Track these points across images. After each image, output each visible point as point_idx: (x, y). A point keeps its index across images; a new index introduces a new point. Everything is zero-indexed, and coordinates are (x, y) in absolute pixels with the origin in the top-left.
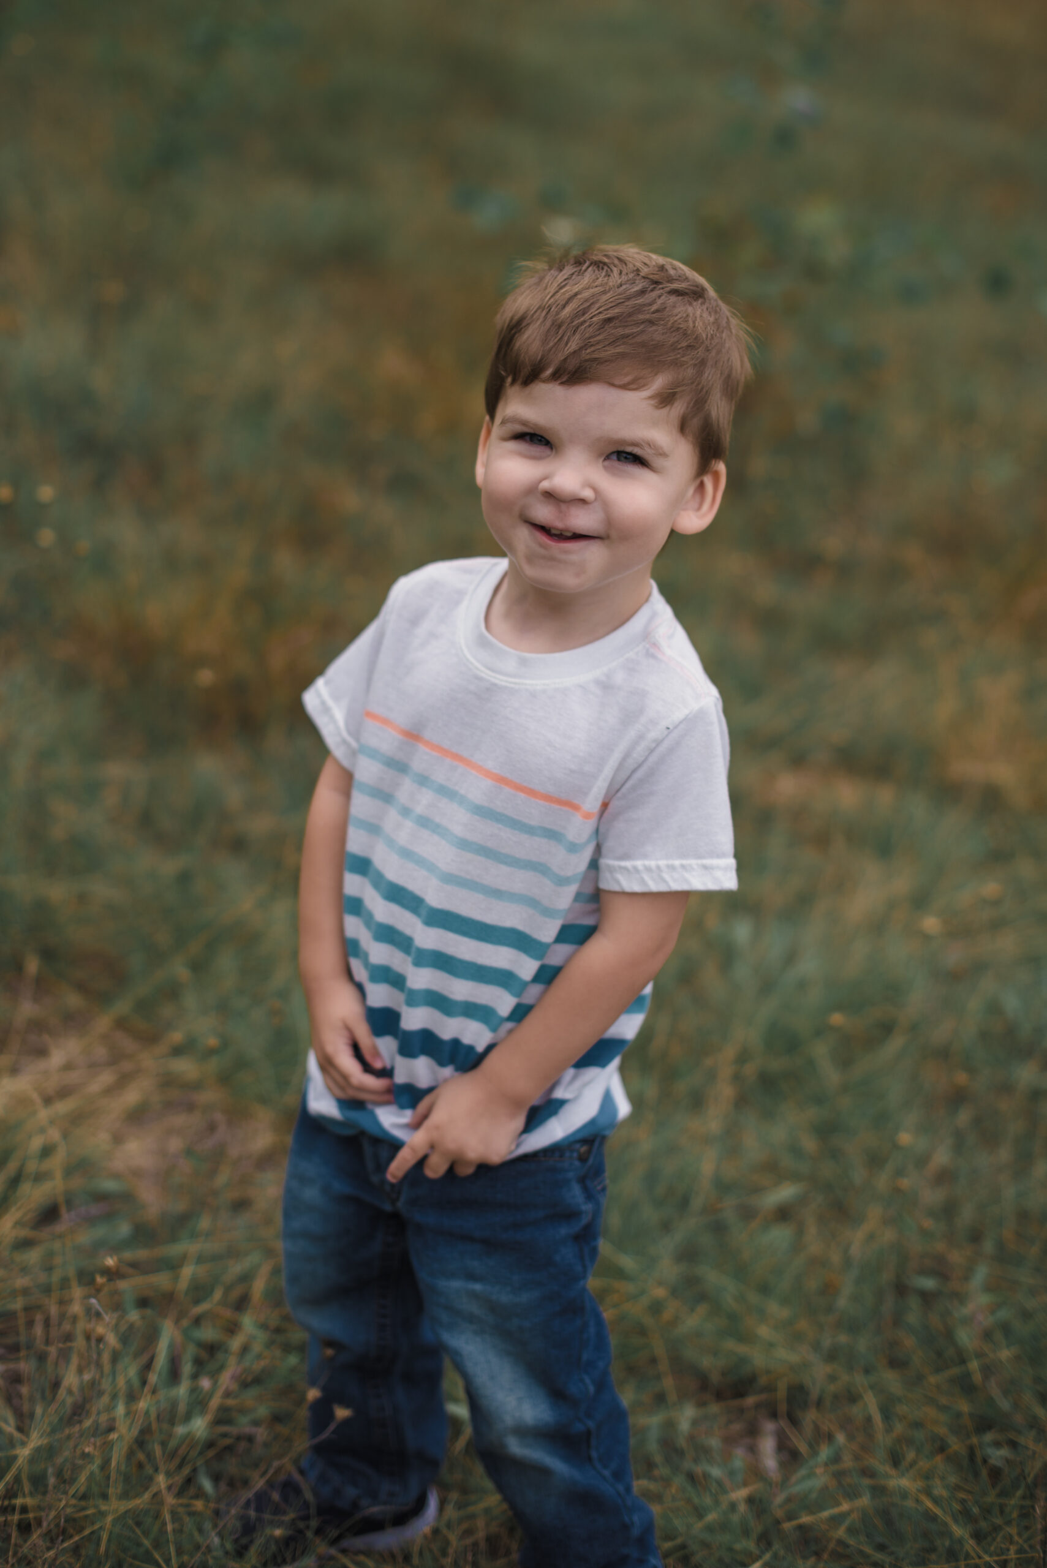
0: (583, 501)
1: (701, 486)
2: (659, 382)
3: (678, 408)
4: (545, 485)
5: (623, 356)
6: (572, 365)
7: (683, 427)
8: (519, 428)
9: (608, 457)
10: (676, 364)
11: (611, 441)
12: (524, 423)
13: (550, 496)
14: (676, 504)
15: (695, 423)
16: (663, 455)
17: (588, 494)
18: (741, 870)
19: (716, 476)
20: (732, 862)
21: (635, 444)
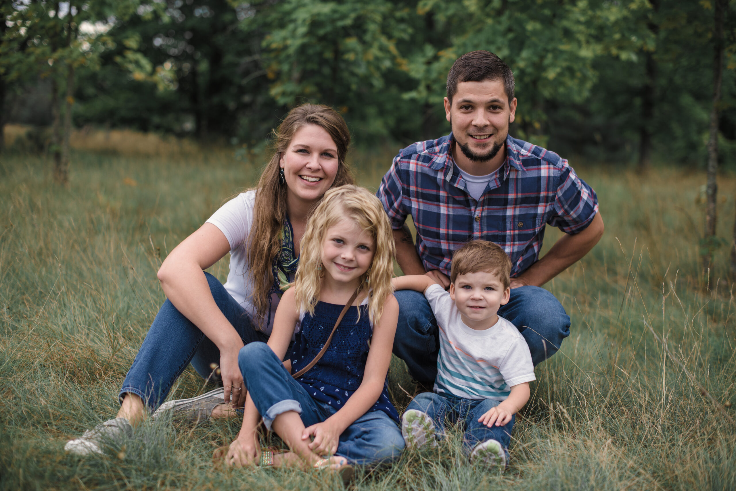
0: (481, 300)
1: (505, 293)
2: (495, 271)
3: (499, 276)
4: (472, 297)
5: (486, 265)
6: (475, 268)
7: (501, 280)
8: (464, 285)
9: (485, 289)
10: (498, 266)
11: (484, 285)
12: (465, 283)
13: (473, 299)
14: (500, 298)
15: (503, 279)
16: (497, 286)
17: (482, 298)
18: (536, 376)
19: (508, 291)
20: (534, 374)
21: (491, 285)
